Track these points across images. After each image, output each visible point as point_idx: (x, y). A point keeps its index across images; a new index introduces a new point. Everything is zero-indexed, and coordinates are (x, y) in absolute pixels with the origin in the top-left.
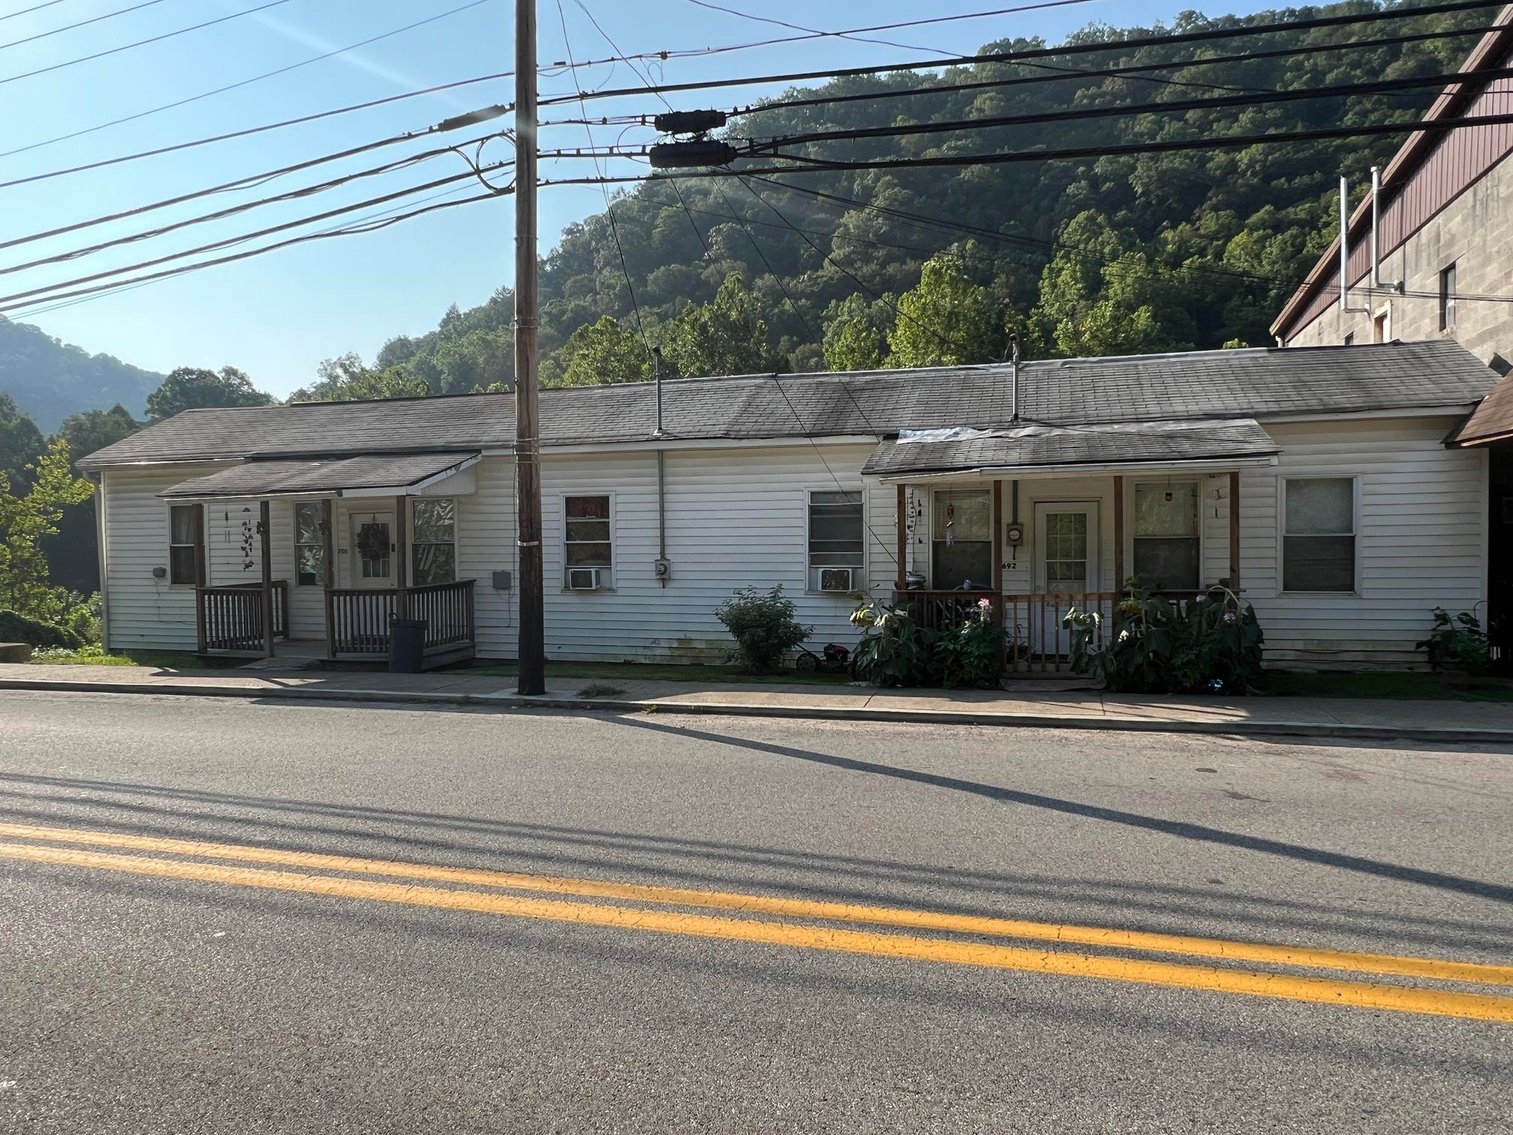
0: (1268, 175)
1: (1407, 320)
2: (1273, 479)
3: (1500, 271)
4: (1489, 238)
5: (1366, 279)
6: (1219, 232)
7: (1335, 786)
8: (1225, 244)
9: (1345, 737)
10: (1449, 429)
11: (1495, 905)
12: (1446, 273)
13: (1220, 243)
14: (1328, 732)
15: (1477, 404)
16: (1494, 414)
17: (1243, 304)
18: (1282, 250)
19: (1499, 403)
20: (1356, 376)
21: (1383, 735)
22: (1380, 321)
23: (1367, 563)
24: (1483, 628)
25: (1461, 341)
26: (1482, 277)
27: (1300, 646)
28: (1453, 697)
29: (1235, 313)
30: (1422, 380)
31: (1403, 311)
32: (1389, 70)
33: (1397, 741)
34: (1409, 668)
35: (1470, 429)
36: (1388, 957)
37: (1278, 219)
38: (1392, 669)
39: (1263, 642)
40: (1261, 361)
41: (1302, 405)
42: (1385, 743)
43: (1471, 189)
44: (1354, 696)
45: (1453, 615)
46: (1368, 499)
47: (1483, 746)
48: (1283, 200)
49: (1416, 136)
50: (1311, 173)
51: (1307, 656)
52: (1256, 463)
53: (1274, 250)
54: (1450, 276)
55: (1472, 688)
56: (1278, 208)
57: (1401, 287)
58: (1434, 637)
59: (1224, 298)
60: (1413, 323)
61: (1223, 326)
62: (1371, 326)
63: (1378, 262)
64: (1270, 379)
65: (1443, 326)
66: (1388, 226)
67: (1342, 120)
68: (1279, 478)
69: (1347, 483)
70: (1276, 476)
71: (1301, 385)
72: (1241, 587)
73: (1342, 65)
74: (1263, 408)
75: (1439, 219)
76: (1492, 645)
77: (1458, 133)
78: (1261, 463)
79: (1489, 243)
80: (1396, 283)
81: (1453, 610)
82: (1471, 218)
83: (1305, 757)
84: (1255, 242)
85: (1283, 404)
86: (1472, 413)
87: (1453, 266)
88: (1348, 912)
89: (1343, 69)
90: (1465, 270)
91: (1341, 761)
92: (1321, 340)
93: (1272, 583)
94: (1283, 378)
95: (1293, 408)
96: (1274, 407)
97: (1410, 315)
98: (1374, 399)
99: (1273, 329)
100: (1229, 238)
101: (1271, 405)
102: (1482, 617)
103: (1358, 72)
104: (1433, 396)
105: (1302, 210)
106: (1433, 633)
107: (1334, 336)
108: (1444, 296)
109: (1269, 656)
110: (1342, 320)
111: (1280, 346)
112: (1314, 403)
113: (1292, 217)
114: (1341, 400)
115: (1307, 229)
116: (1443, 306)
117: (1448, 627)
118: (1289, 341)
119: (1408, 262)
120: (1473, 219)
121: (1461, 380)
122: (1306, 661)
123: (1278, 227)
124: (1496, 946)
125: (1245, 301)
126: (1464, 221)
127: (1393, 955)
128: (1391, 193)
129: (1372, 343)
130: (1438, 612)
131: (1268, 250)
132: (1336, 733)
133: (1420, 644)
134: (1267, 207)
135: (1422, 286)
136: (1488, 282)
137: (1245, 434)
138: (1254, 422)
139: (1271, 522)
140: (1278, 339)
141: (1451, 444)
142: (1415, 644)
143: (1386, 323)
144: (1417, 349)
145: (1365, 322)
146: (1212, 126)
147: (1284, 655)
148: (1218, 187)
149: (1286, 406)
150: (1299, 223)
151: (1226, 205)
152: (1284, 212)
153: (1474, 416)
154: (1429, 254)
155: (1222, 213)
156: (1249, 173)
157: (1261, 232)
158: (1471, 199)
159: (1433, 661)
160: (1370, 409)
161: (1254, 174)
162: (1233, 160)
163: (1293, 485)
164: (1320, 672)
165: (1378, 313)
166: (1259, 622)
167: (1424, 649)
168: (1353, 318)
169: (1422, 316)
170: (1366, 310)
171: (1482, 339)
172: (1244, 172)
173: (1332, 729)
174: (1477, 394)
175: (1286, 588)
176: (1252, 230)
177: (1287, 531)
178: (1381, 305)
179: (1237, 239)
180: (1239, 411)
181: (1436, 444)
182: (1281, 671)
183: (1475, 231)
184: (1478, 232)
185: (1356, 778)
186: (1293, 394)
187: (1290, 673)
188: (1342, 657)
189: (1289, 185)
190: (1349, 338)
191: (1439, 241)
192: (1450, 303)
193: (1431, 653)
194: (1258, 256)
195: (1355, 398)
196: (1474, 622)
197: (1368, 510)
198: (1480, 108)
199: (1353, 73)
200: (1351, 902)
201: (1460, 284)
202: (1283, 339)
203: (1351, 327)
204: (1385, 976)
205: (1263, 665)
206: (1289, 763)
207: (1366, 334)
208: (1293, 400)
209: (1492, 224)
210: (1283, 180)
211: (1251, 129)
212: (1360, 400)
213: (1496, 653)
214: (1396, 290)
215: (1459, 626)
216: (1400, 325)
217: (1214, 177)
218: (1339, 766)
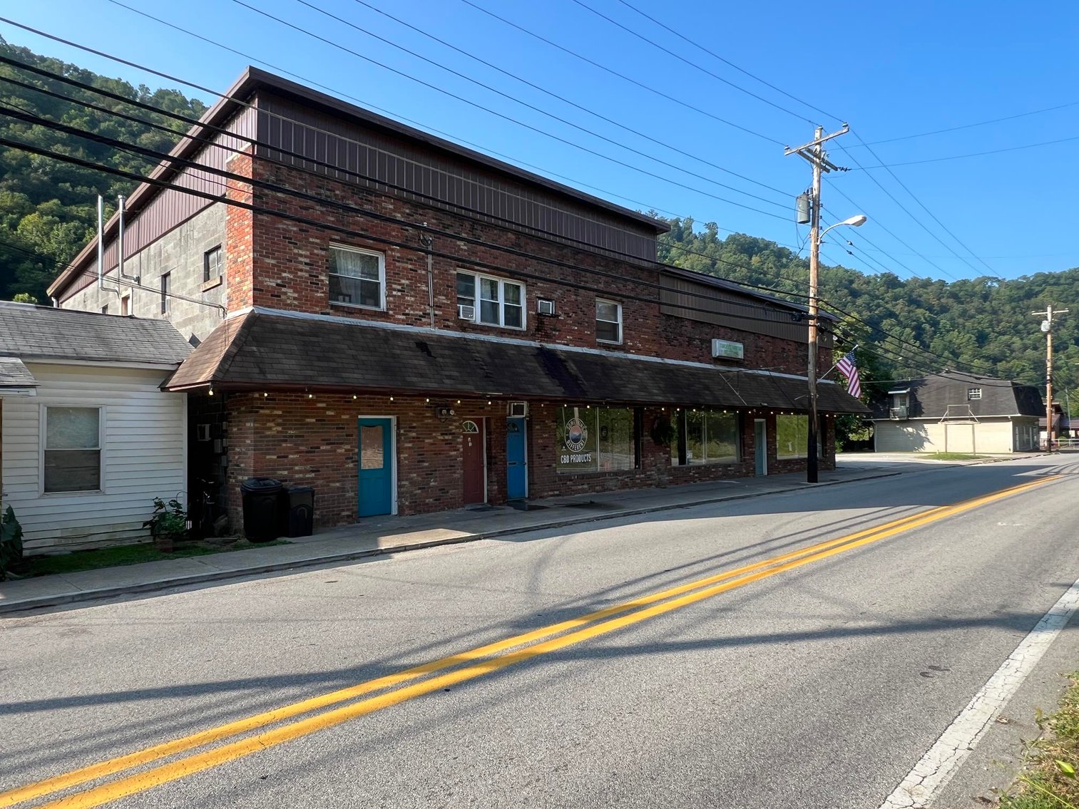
0: (56, 178)
1: (142, 303)
2: (36, 407)
3: (195, 283)
4: (189, 261)
5: (116, 270)
6: (14, 208)
7: (65, 643)
8: (19, 219)
9: (83, 601)
10: (163, 378)
11: (160, 702)
12: (165, 276)
13: (15, 216)
14: (70, 600)
15: (179, 364)
16: (188, 372)
17: (34, 268)
18: (67, 235)
19: (192, 365)
20: (102, 336)
21: (112, 594)
22: (125, 299)
23: (109, 469)
24: (185, 508)
25: (173, 323)
26: (185, 284)
27: (58, 534)
28: (164, 558)
29: (27, 273)
30: (148, 345)
31: (140, 296)
32: (143, 136)
33: (121, 596)
34: (139, 541)
35: (174, 380)
36: (78, 771)
37: (64, 212)
38: (127, 543)
39: (23, 536)
40: (29, 314)
41: (59, 352)
42: (113, 599)
43: (178, 229)
44: (95, 567)
45: (166, 502)
46: (110, 424)
47: (176, 589)
48: (67, 199)
49: (144, 186)
50: (90, 187)
51: (63, 541)
52: (17, 393)
53: (60, 233)
54: (168, 279)
55: (175, 549)
56: (64, 204)
57: (138, 280)
58: (154, 517)
59: (18, 260)
60: (145, 306)
61: (16, 281)
62: (119, 302)
63: (124, 261)
64: (35, 329)
65: (163, 312)
66: (130, 237)
67: (112, 158)
68: (41, 406)
69: (95, 411)
70: (39, 404)
71: (59, 337)
72: (3, 492)
73: (112, 121)
74: (27, 350)
75: (161, 241)
76: (187, 519)
77: (169, 193)
78: (21, 393)
79: (189, 264)
80: (135, 276)
81: (166, 498)
82: (179, 246)
83: (48, 624)
84: (45, 224)
85: (45, 350)
86: (177, 370)
87: (168, 274)
88: (51, 746)
89: (112, 123)
90: (175, 278)
91: (76, 621)
92: (85, 306)
93: (36, 487)
94: (46, 329)
95: (53, 354)
96: (37, 351)
97: (144, 300)
98: (114, 353)
99: (50, 292)
100: (22, 215)
101: (36, 349)
102: (183, 501)
103: (123, 129)
104: (153, 356)
105: (82, 210)
106: (154, 515)
107: (95, 305)
108: (164, 293)
109: (29, 546)
110: (100, 296)
111: (55, 306)
112: (69, 352)
113: (75, 213)
114: (91, 352)
115: (86, 225)
116: (164, 299)
117: (163, 510)
118: (62, 303)
119: (142, 263)
120: (180, 247)
121: (171, 347)
122: (64, 545)
123: (64, 218)
124: (156, 732)
125: (36, 266)
126: (175, 248)
127: (82, 767)
128: (131, 216)
129: (120, 315)
130: (157, 501)
131: (56, 232)
132: (76, 599)
133: (145, 524)
134: (55, 201)
135: (151, 283)
136: (188, 289)
137: (11, 369)
138: (19, 361)
139: (35, 439)
140: (53, 299)
141: (164, 389)
142: (142, 523)
143: (129, 302)
144: (146, 324)
145: (116, 299)
146: (9, 125)
147: (45, 543)
148: (13, 173)
149: (46, 351)
150: (80, 219)
151: (22, 190)
152: (68, 208)
153: (178, 372)
154: (155, 263)
155: (17, 194)
156: (41, 170)
157: (50, 217)
158: (179, 234)
159: (154, 534)
160: (110, 360)
161: (45, 173)
162: (27, 157)
163: (53, 411)
164: (74, 552)
165: (124, 294)
166: (17, 519)
167: (148, 526)
168: (108, 295)
169: (151, 301)
170: (116, 291)
171: (186, 322)
172: (36, 170)
173: (73, 597)
174: (180, 358)
175: (46, 490)
176: (42, 214)
177: (47, 448)
178: (126, 290)
179: (29, 217)
180: (6, 351)
181: (156, 388)
182: (42, 556)
183: (181, 255)
184: (183, 256)
185: (84, 631)
186: (53, 342)
187: (49, 556)
188: (90, 539)
189: (73, 189)
190: (105, 308)
191: (160, 255)
192: (168, 298)
193: (152, 529)
194: (47, 235)
195: (101, 352)
196: (178, 506)
197: (109, 431)
198: (181, 181)
199: (119, 129)
200: (57, 736)
201: (173, 287)
202: (58, 300)
203: (106, 301)
204: (73, 787)
205: (26, 553)
206: (33, 631)
207: (116, 308)
208: (51, 347)
209: (190, 253)
210: (68, 184)
211: (42, 139)
212: (104, 353)
213: (189, 525)
214: (135, 281)
215: (169, 509)
216: (138, 305)
217: (10, 165)
218: (73, 625)
